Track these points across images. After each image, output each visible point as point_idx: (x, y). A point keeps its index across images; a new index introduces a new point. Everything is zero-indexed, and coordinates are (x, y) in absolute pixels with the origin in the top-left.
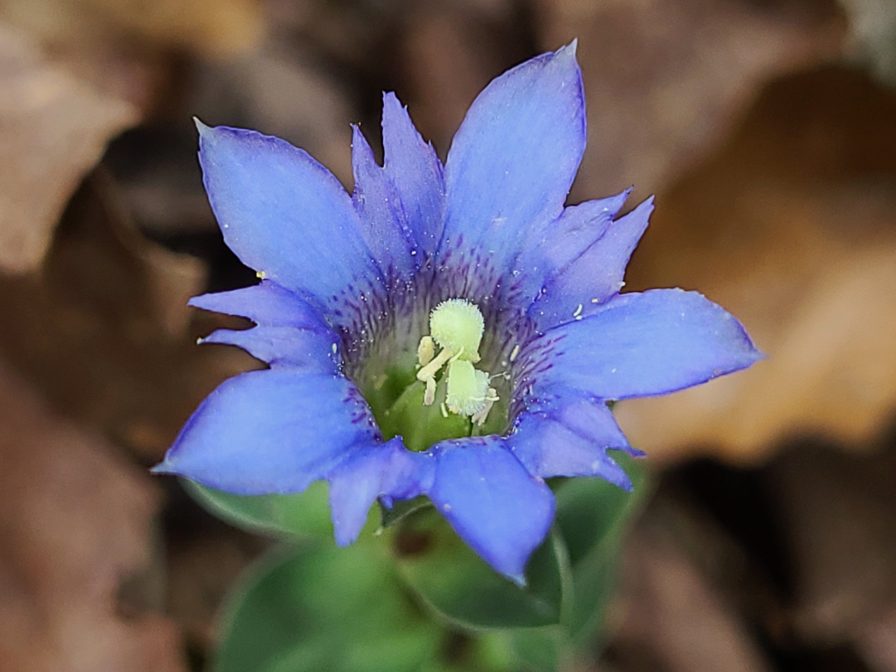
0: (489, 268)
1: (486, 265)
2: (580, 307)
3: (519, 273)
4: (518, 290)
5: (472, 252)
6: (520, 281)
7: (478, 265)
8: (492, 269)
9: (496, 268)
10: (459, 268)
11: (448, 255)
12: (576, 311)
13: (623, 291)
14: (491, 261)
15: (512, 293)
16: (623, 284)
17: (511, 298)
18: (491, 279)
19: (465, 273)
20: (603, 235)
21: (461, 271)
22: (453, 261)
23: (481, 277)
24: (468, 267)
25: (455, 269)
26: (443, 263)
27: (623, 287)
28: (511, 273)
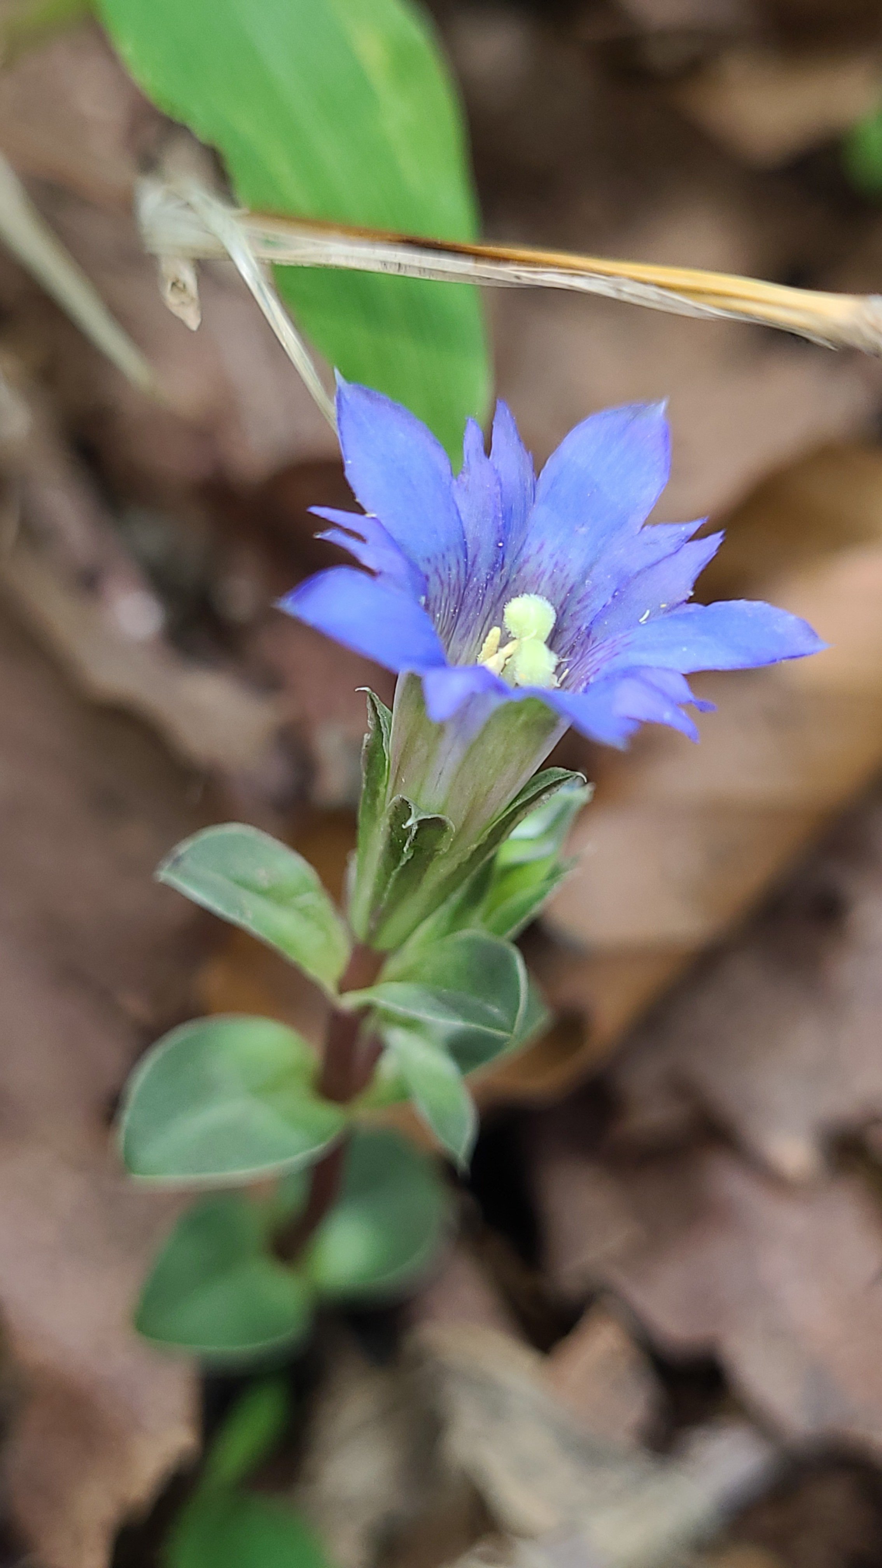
0: (565, 574)
1: (562, 571)
2: (648, 612)
3: (591, 582)
4: (585, 603)
5: (552, 556)
6: (589, 592)
7: (555, 571)
8: (568, 575)
9: (571, 575)
10: (534, 575)
11: (526, 562)
12: (642, 616)
13: (690, 600)
14: (568, 566)
15: (578, 608)
16: (691, 594)
17: (576, 613)
18: (563, 586)
19: (540, 578)
20: (677, 551)
21: (535, 578)
22: (529, 568)
23: (554, 584)
24: (543, 573)
25: (528, 579)
26: (519, 571)
27: (691, 597)
28: (584, 582)
